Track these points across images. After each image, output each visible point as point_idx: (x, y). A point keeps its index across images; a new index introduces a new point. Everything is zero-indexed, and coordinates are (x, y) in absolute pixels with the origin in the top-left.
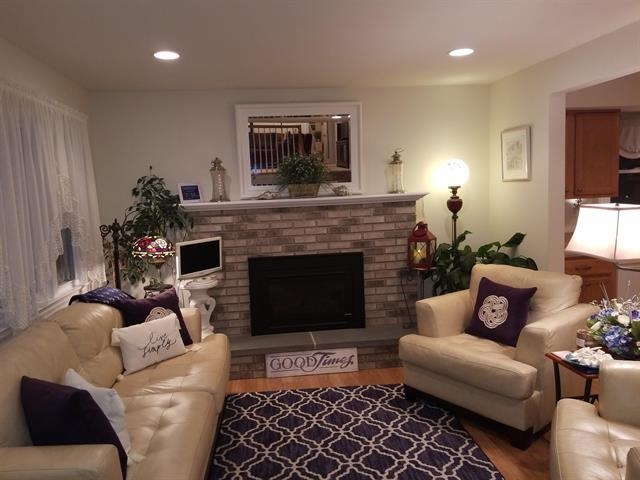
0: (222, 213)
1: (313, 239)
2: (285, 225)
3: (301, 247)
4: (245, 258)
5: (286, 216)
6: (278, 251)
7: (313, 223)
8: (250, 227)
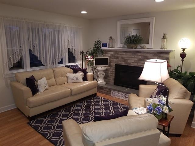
0: (111, 51)
1: (133, 61)
2: (126, 56)
4: (114, 64)
5: (126, 54)
6: (123, 63)
7: (134, 56)
8: (117, 56)
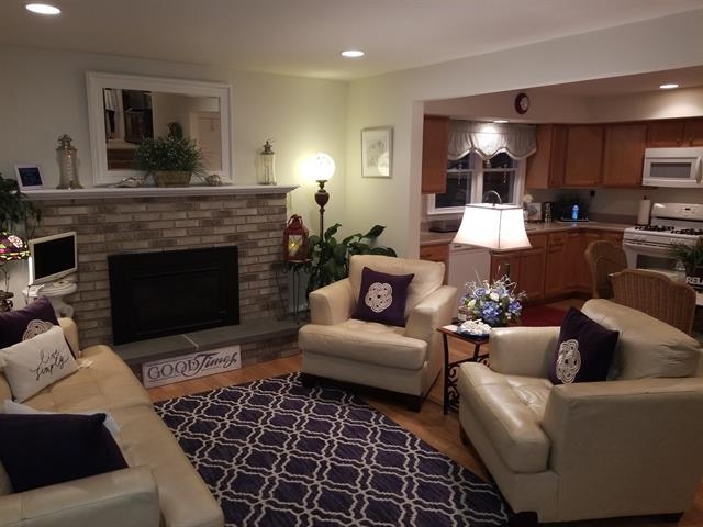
0: (73, 202)
1: (183, 233)
2: (151, 217)
3: (170, 242)
4: (104, 256)
5: (152, 207)
6: (144, 246)
7: (183, 215)
8: (110, 219)
